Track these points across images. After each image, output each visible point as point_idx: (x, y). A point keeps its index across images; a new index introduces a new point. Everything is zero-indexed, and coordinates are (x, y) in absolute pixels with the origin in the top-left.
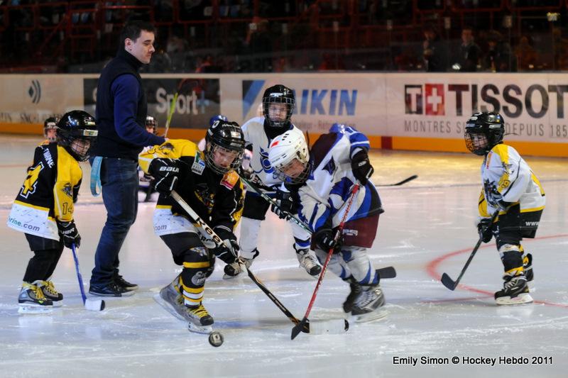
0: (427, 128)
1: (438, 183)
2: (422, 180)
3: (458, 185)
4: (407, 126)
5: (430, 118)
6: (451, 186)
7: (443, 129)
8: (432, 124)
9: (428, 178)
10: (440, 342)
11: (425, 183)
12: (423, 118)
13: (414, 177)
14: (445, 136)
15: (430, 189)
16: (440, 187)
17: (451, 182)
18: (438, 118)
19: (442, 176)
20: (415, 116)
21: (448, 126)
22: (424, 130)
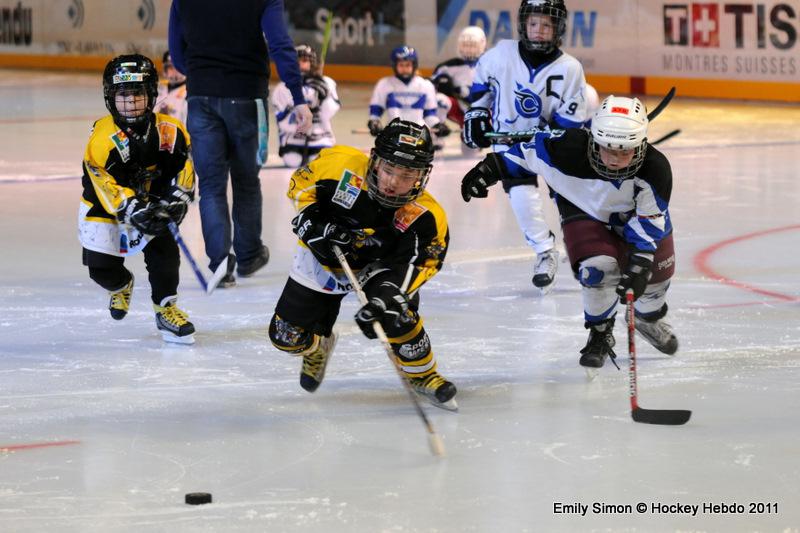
0: (694, 64)
1: (709, 142)
2: (687, 138)
3: (737, 146)
4: (666, 63)
5: (699, 51)
6: (729, 146)
7: (717, 67)
8: (701, 60)
9: (696, 135)
10: (712, 364)
11: (692, 142)
12: (690, 50)
13: (675, 133)
14: (719, 76)
15: (698, 151)
16: (713, 147)
17: (727, 141)
18: (711, 51)
19: (715, 132)
20: (678, 49)
21: (724, 63)
22: (691, 68)
